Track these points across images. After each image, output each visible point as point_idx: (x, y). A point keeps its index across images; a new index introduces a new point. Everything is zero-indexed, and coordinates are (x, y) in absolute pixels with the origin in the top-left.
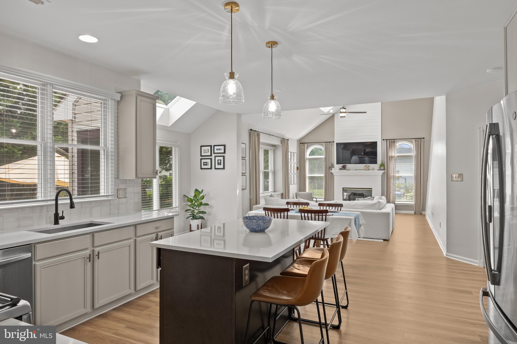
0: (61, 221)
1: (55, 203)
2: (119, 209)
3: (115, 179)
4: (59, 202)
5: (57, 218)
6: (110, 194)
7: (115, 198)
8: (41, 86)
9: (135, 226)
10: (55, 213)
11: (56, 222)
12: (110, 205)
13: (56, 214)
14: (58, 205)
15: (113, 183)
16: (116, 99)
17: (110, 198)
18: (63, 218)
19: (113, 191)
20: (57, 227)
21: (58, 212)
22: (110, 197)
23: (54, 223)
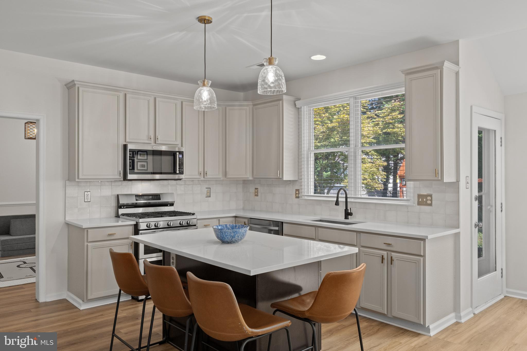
0: (350, 217)
1: (345, 200)
2: (420, 219)
5: (347, 214)
7: (415, 203)
11: (346, 217)
12: (408, 212)
13: (346, 210)
15: (411, 186)
18: (352, 214)
19: (413, 195)
23: (344, 218)
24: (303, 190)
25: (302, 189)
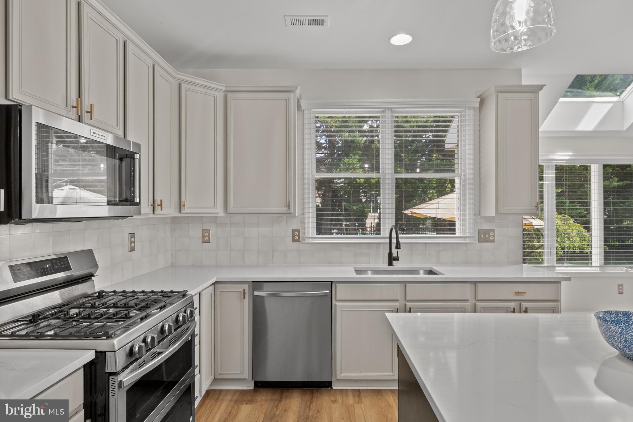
0: (395, 262)
1: (389, 241)
2: (481, 257)
3: (474, 215)
4: (393, 240)
5: (392, 259)
6: (467, 235)
7: (474, 241)
8: (381, 113)
9: (475, 283)
10: (389, 252)
11: (390, 264)
12: (467, 250)
13: (390, 255)
14: (393, 244)
15: (472, 221)
16: (475, 107)
17: (467, 241)
18: (397, 259)
19: (472, 231)
20: (391, 268)
21: (393, 252)
22: (467, 239)
23: (388, 264)
24: (306, 230)
25: (304, 228)
